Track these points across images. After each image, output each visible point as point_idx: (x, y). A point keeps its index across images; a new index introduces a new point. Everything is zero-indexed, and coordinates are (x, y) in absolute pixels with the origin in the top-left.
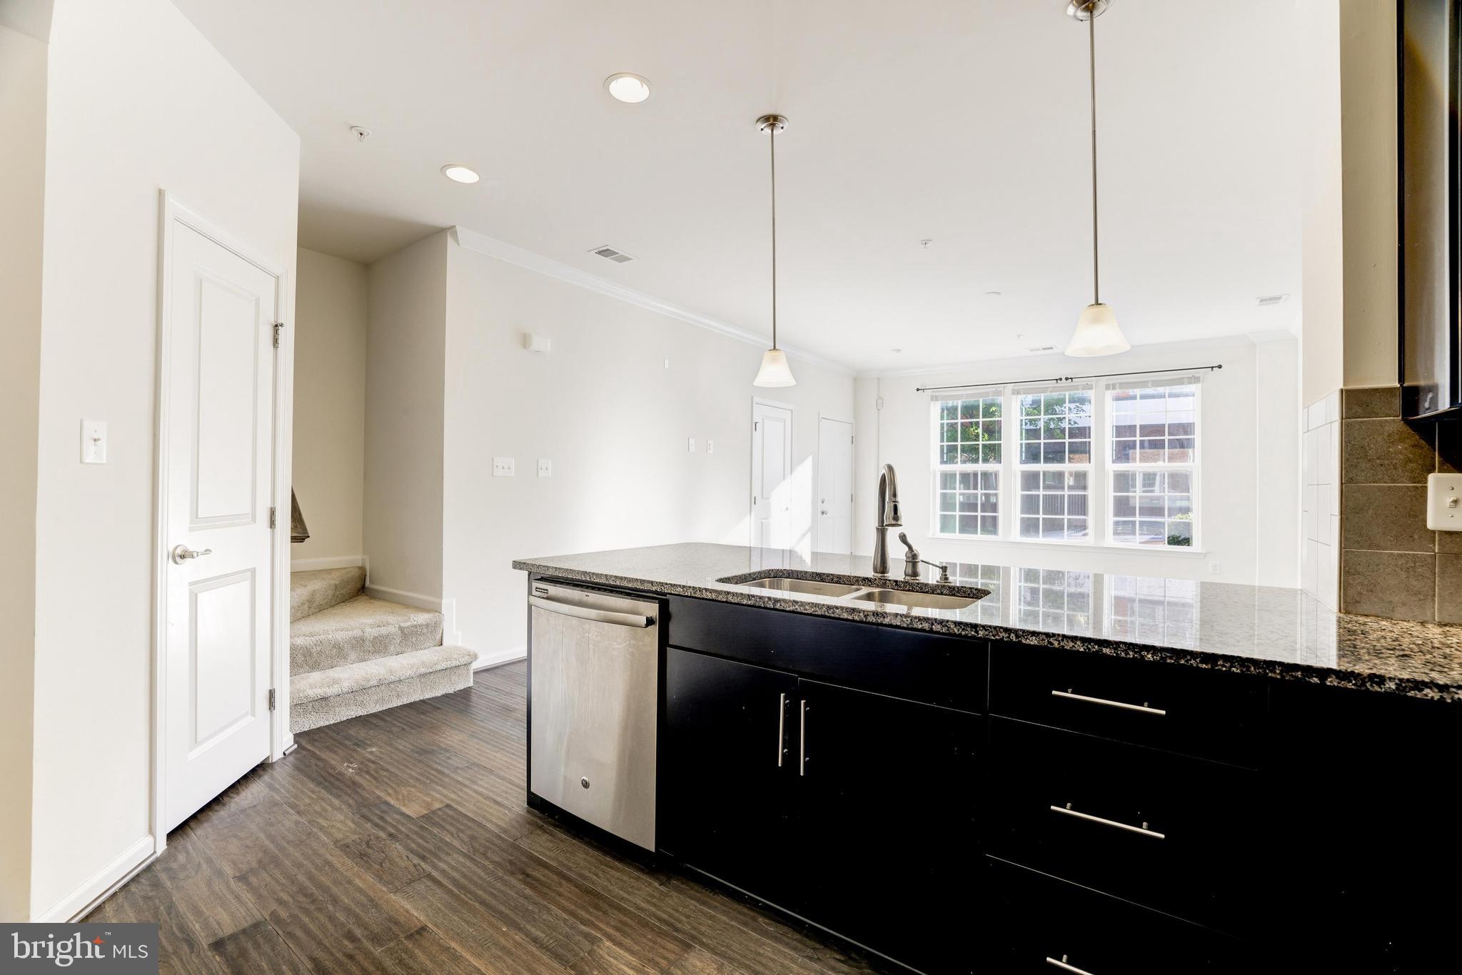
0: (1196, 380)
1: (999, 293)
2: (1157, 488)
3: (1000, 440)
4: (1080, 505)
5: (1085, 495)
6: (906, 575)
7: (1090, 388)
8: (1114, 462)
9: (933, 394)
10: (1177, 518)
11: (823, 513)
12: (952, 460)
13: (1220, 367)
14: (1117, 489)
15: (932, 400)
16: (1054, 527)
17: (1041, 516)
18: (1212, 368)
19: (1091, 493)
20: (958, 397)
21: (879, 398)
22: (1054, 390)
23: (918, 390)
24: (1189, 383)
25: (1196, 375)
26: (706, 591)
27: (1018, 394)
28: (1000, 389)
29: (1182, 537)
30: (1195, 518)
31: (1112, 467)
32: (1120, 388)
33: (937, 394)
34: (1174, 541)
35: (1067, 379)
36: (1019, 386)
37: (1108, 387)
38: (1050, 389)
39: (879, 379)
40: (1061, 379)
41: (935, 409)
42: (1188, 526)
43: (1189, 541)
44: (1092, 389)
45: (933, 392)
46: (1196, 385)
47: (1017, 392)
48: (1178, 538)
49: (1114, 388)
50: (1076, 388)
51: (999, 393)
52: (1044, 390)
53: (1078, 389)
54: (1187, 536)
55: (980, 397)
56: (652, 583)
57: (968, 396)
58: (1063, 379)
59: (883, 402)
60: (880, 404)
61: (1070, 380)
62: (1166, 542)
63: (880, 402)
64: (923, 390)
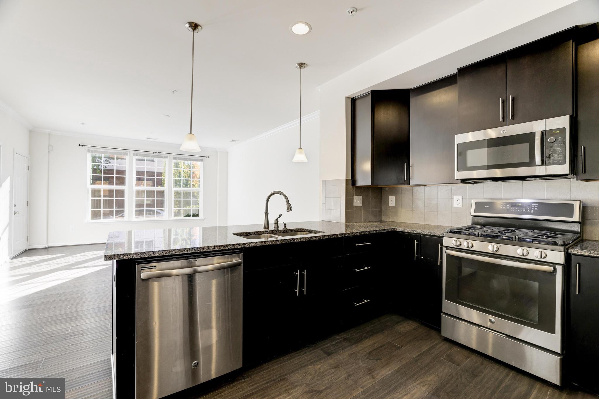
0: (202, 160)
1: (169, 116)
4: (161, 204)
6: (275, 228)
9: (89, 149)
11: (15, 213)
12: (94, 183)
13: (209, 157)
15: (86, 151)
17: (145, 209)
18: (206, 157)
20: (102, 152)
23: (79, 145)
26: (267, 242)
28: (128, 152)
29: (196, 214)
32: (178, 160)
33: (92, 149)
35: (158, 153)
36: (137, 152)
37: (174, 158)
38: (151, 156)
39: (49, 134)
40: (156, 152)
41: (89, 156)
42: (198, 210)
47: (136, 155)
49: (176, 159)
50: (162, 157)
51: (124, 154)
52: (148, 156)
56: (239, 244)
57: (110, 153)
58: (157, 153)
59: (52, 148)
60: (50, 149)
61: (159, 153)
62: (191, 216)
63: (50, 147)
64: (82, 145)
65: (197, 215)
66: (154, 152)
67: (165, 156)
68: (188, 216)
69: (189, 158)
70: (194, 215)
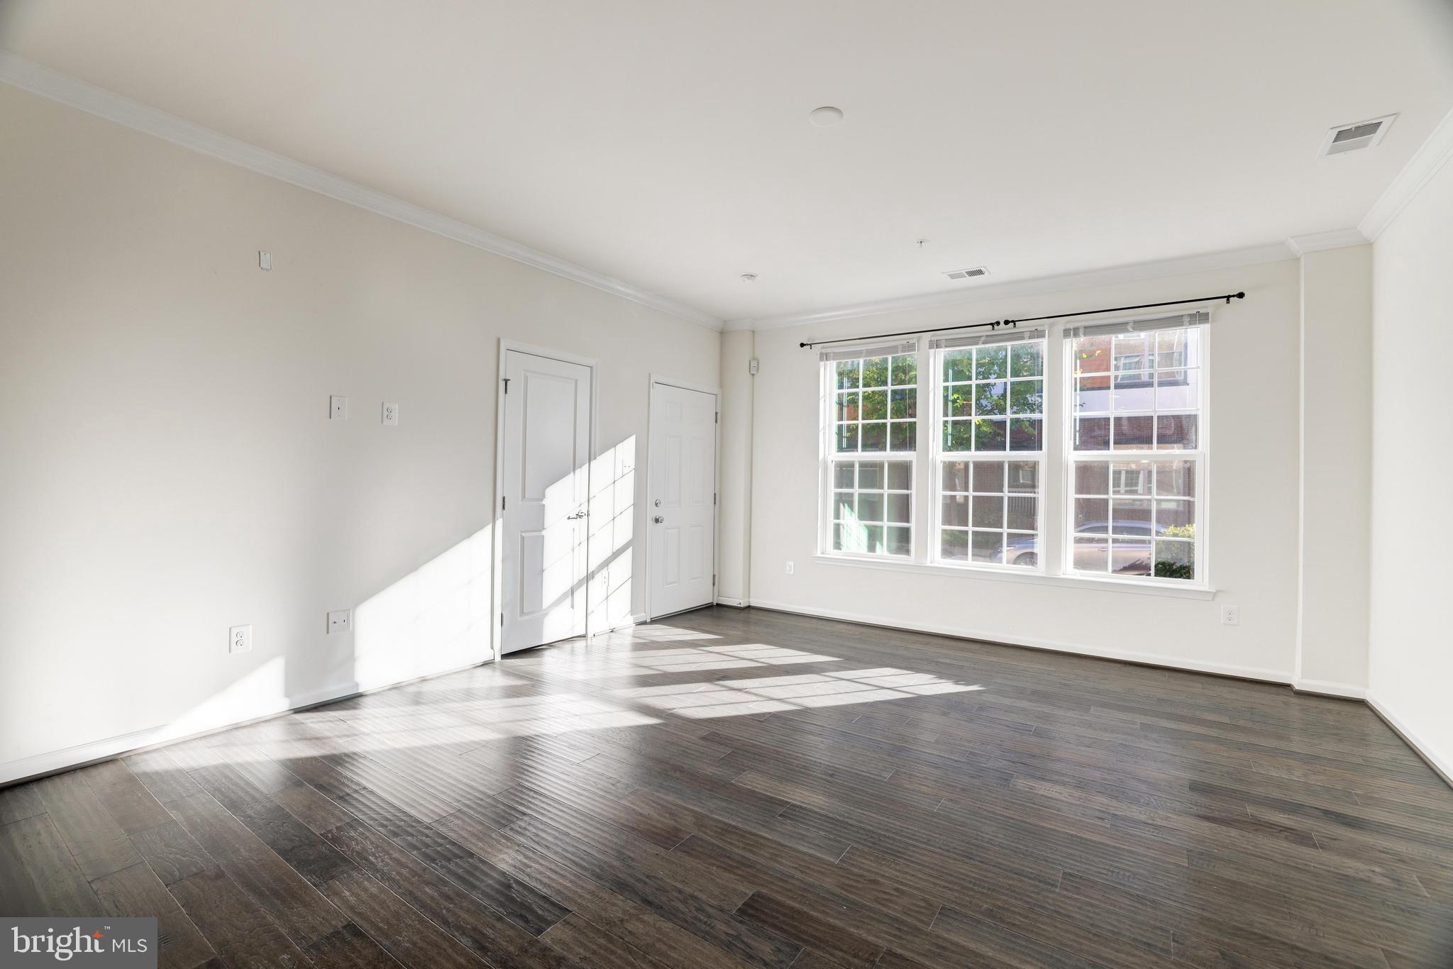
0: (1202, 318)
2: (1140, 488)
3: (915, 417)
4: (1025, 514)
5: (1034, 498)
7: (1039, 334)
8: (1076, 448)
9: (824, 351)
10: (1170, 534)
11: (657, 521)
12: (852, 446)
13: (1241, 295)
14: (1081, 488)
15: (821, 359)
16: (988, 546)
17: (970, 528)
18: (1228, 297)
19: (1041, 495)
20: (858, 354)
21: (755, 359)
22: (990, 339)
23: (802, 345)
24: (1191, 323)
25: (1202, 311)
27: (937, 347)
29: (1178, 565)
30: (1200, 533)
31: (1073, 456)
32: (1085, 334)
33: (829, 350)
34: (1166, 570)
35: (1007, 322)
36: (939, 334)
37: (1067, 333)
38: (983, 339)
39: (753, 332)
40: (998, 323)
42: (1189, 547)
43: (1189, 572)
44: (1043, 336)
45: (823, 348)
46: (1202, 326)
47: (936, 345)
48: (1171, 565)
49: (1076, 334)
50: (1020, 336)
51: (910, 347)
52: (974, 340)
53: (1023, 338)
54: (1185, 562)
55: (889, 353)
57: (870, 352)
58: (1002, 323)
59: (758, 363)
60: (754, 367)
61: (1011, 325)
62: (1153, 572)
63: (754, 364)
64: (811, 345)
65: (1182, 571)
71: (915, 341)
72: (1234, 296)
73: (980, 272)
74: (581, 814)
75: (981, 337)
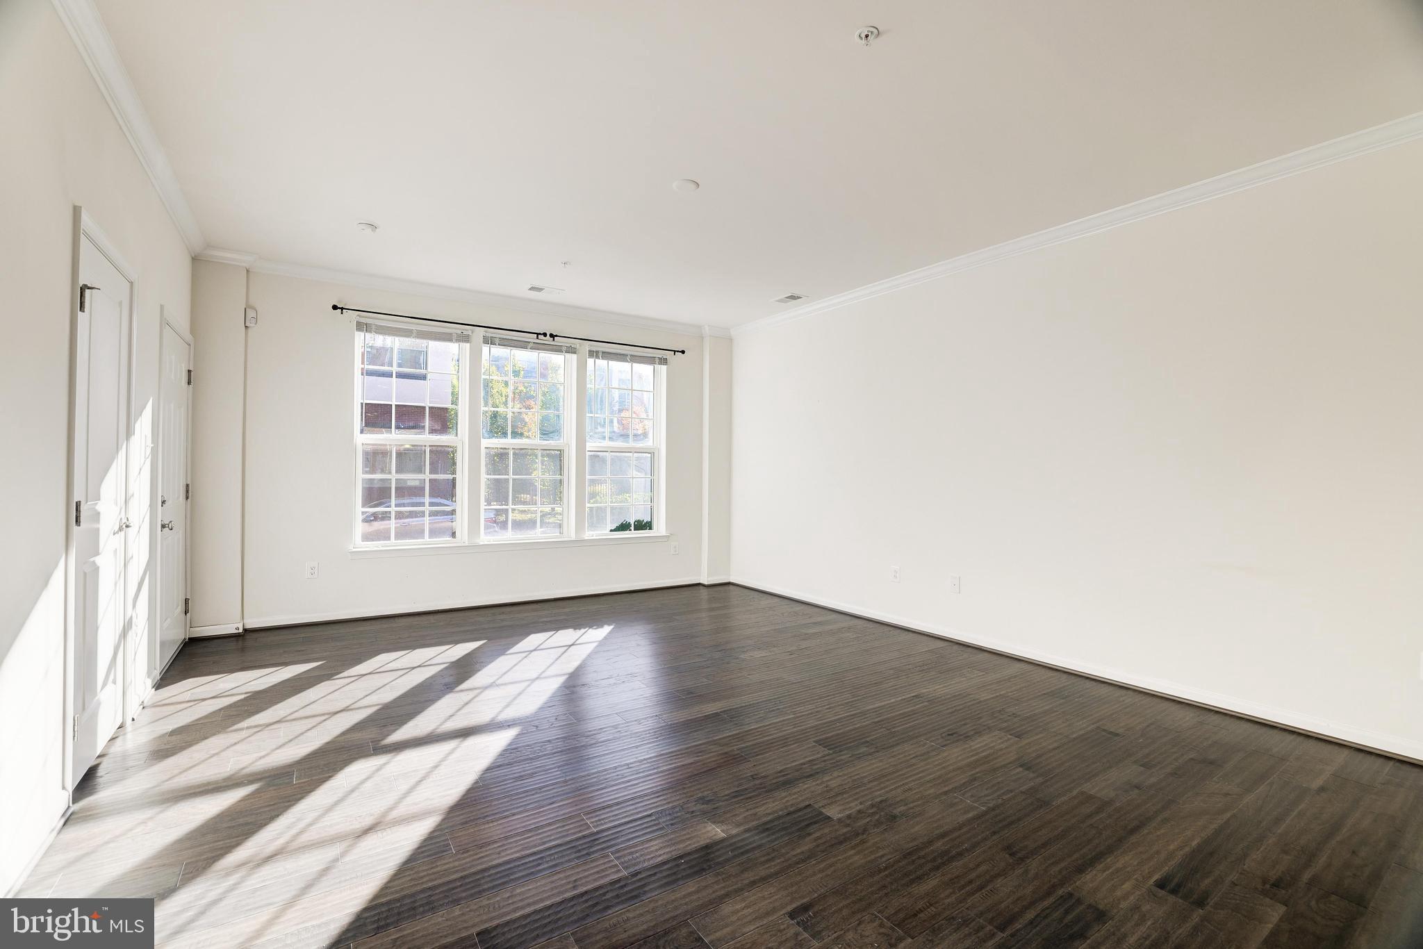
0: (664, 361)
9: (361, 320)
11: (163, 528)
12: (385, 425)
13: (683, 352)
15: (358, 329)
18: (676, 351)
21: (253, 308)
23: (335, 307)
25: (664, 357)
33: (369, 321)
35: (552, 336)
36: (492, 332)
37: (590, 353)
38: (531, 345)
39: (249, 271)
40: (545, 335)
43: (650, 525)
45: (359, 316)
47: (491, 341)
50: (559, 349)
51: (465, 337)
52: (524, 344)
62: (632, 528)
63: (251, 314)
64: (342, 309)
65: (647, 526)
66: (538, 334)
67: (568, 345)
68: (624, 527)
69: (631, 353)
70: (640, 526)
71: (470, 333)
72: (678, 351)
73: (540, 290)
74: (668, 789)
75: (529, 342)
